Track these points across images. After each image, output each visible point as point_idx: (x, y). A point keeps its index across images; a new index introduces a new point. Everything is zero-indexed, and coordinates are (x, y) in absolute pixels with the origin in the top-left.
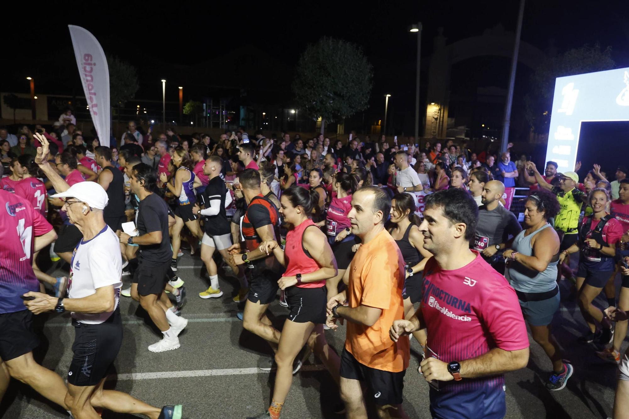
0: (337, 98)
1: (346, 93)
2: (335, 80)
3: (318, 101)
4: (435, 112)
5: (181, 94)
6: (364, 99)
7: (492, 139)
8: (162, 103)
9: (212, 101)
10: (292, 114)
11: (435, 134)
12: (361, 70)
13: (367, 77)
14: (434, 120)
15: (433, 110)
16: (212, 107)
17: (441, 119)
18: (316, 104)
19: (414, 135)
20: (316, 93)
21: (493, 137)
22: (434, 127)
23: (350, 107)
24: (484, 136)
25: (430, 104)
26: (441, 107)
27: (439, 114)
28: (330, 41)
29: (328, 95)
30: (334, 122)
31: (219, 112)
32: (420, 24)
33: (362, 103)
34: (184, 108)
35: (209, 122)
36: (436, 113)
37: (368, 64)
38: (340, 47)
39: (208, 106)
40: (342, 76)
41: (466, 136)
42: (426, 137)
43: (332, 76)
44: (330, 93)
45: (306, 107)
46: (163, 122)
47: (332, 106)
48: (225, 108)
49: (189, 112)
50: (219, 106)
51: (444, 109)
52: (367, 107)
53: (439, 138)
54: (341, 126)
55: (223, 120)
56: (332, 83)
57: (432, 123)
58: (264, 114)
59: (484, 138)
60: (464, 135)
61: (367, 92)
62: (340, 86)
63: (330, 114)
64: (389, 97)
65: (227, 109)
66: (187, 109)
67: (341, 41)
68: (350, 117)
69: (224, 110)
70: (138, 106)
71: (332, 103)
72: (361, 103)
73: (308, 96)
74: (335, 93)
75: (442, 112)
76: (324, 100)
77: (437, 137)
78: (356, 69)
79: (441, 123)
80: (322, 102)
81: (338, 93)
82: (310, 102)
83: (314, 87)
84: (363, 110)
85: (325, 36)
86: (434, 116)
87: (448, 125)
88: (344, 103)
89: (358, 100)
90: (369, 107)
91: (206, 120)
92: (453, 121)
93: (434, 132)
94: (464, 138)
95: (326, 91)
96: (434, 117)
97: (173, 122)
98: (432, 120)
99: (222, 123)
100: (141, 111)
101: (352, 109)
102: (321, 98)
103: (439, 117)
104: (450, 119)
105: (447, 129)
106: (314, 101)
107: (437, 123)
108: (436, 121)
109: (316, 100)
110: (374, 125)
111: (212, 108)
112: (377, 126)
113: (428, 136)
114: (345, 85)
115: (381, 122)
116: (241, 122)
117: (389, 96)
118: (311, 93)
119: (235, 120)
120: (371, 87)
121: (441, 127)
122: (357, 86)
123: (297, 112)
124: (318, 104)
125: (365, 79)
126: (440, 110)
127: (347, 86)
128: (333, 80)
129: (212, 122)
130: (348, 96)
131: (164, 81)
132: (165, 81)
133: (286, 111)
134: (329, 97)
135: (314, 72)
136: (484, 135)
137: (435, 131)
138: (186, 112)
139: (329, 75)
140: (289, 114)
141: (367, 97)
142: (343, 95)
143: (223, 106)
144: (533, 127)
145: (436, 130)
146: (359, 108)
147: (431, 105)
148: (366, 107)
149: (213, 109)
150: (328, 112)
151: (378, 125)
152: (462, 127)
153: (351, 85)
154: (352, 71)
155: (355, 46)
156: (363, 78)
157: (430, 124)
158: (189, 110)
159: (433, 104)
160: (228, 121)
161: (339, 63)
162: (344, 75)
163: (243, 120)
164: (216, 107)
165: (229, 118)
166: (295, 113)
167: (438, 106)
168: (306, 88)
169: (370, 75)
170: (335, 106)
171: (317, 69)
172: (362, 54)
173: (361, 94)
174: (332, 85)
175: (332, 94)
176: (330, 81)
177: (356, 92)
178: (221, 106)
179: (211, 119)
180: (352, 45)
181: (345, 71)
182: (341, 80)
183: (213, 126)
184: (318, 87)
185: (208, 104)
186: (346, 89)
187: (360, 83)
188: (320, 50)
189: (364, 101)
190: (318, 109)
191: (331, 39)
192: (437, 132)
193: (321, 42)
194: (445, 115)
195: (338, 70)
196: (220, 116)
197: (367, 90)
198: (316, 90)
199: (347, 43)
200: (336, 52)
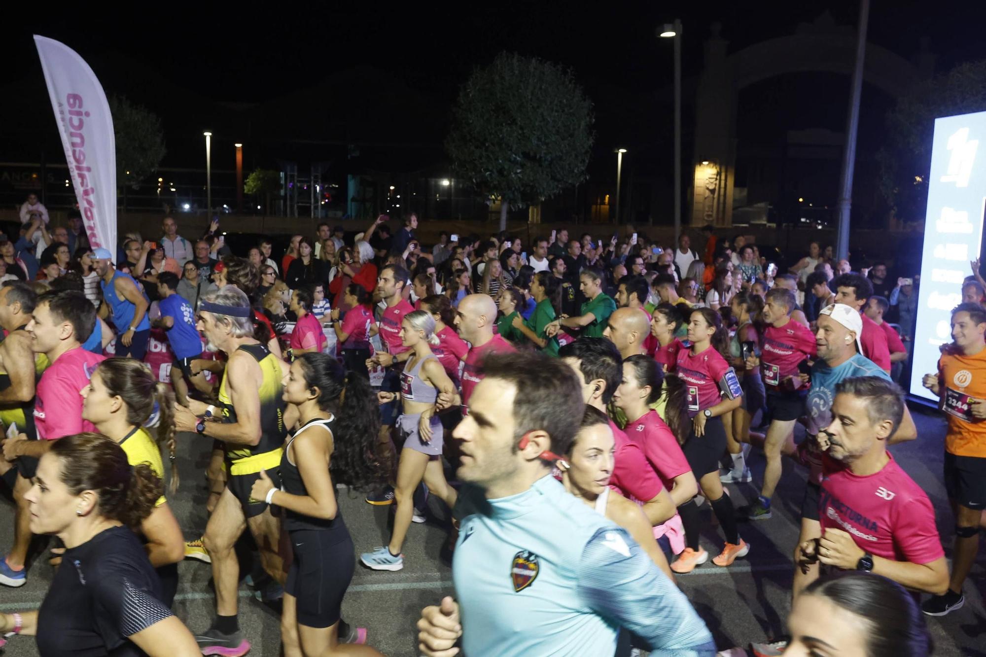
0: (529, 165)
1: (545, 154)
2: (525, 131)
3: (495, 171)
4: (710, 178)
5: (239, 157)
6: (579, 165)
7: (819, 224)
8: (206, 174)
9: (296, 168)
10: (443, 187)
11: (711, 219)
12: (571, 111)
13: (583, 123)
14: (707, 193)
15: (705, 175)
16: (296, 178)
17: (722, 190)
18: (490, 175)
19: (671, 223)
20: (491, 156)
21: (819, 222)
22: (709, 206)
23: (554, 178)
24: (803, 220)
25: (700, 163)
26: (720, 169)
27: (717, 182)
28: (515, 61)
29: (512, 159)
31: (309, 188)
32: (678, 22)
33: (576, 171)
34: (245, 184)
35: (292, 207)
36: (712, 181)
37: (585, 100)
38: (532, 70)
39: (288, 177)
40: (537, 124)
41: (769, 221)
42: (694, 226)
43: (519, 123)
44: (516, 155)
45: (472, 182)
46: (206, 207)
47: (519, 178)
48: (319, 180)
49: (254, 190)
50: (310, 178)
51: (726, 172)
52: (586, 179)
53: (719, 226)
54: (535, 210)
55: (316, 200)
56: (519, 137)
57: (706, 198)
58: (392, 188)
59: (803, 222)
60: (765, 218)
61: (583, 151)
62: (535, 141)
63: (516, 194)
64: (623, 154)
65: (324, 180)
66: (251, 184)
67: (534, 61)
68: (553, 197)
69: (319, 183)
70: (160, 180)
71: (520, 173)
72: (573, 172)
73: (476, 162)
74: (526, 155)
75: (723, 177)
76: (506, 167)
78: (563, 111)
79: (722, 198)
80: (501, 172)
81: (532, 154)
82: (480, 171)
83: (487, 145)
84: (577, 185)
85: (505, 52)
86: (708, 186)
87: (735, 200)
88: (542, 172)
89: (567, 167)
90: (588, 178)
91: (285, 203)
92: (745, 192)
93: (709, 216)
94: (765, 225)
95: (509, 152)
96: (708, 189)
97: (225, 206)
98: (705, 193)
99: (316, 207)
100: (166, 189)
101: (556, 183)
102: (500, 164)
103: (717, 188)
104: (738, 189)
105: (735, 209)
106: (487, 170)
107: (714, 198)
108: (712, 196)
109: (490, 168)
111: (296, 181)
112: (602, 206)
113: (697, 224)
114: (543, 139)
115: (609, 198)
116: (349, 204)
117: (624, 151)
118: (480, 158)
119: (338, 199)
120: (591, 142)
121: (721, 206)
122: (566, 142)
123: (453, 183)
124: (493, 175)
125: (579, 127)
126: (719, 174)
127: (547, 141)
128: (520, 132)
130: (550, 159)
131: (208, 135)
132: (210, 134)
133: (433, 183)
134: (515, 162)
135: (485, 118)
136: (803, 218)
137: (710, 213)
138: (249, 191)
139: (514, 122)
140: (438, 187)
141: (584, 161)
142: (541, 157)
143: (316, 176)
144: (895, 208)
145: (712, 211)
146: (570, 181)
147: (702, 165)
148: (582, 179)
150: (513, 189)
151: (604, 204)
152: (762, 205)
153: (553, 139)
154: (556, 114)
155: (561, 69)
156: (577, 127)
157: (702, 201)
158: (255, 186)
159: (705, 163)
160: (326, 202)
161: (531, 100)
162: (541, 122)
163: (353, 200)
164: (303, 179)
165: (327, 196)
166: (450, 185)
167: (714, 167)
168: (473, 148)
169: (588, 119)
170: (526, 178)
171: (492, 113)
172: (573, 81)
173: (574, 156)
174: (519, 140)
175: (519, 157)
176: (515, 134)
177: (564, 151)
178: (312, 178)
179: (296, 199)
180: (554, 67)
181: (542, 114)
182: (535, 131)
183: (299, 214)
184: (493, 144)
185: (289, 173)
186: (544, 147)
187: (572, 136)
188: (497, 78)
189: (578, 167)
190: (495, 185)
191: (516, 56)
192: (714, 214)
193: (498, 62)
194: (728, 183)
195: (530, 114)
196: (313, 196)
197: (584, 148)
198: (490, 149)
199: (545, 63)
200: (526, 80)
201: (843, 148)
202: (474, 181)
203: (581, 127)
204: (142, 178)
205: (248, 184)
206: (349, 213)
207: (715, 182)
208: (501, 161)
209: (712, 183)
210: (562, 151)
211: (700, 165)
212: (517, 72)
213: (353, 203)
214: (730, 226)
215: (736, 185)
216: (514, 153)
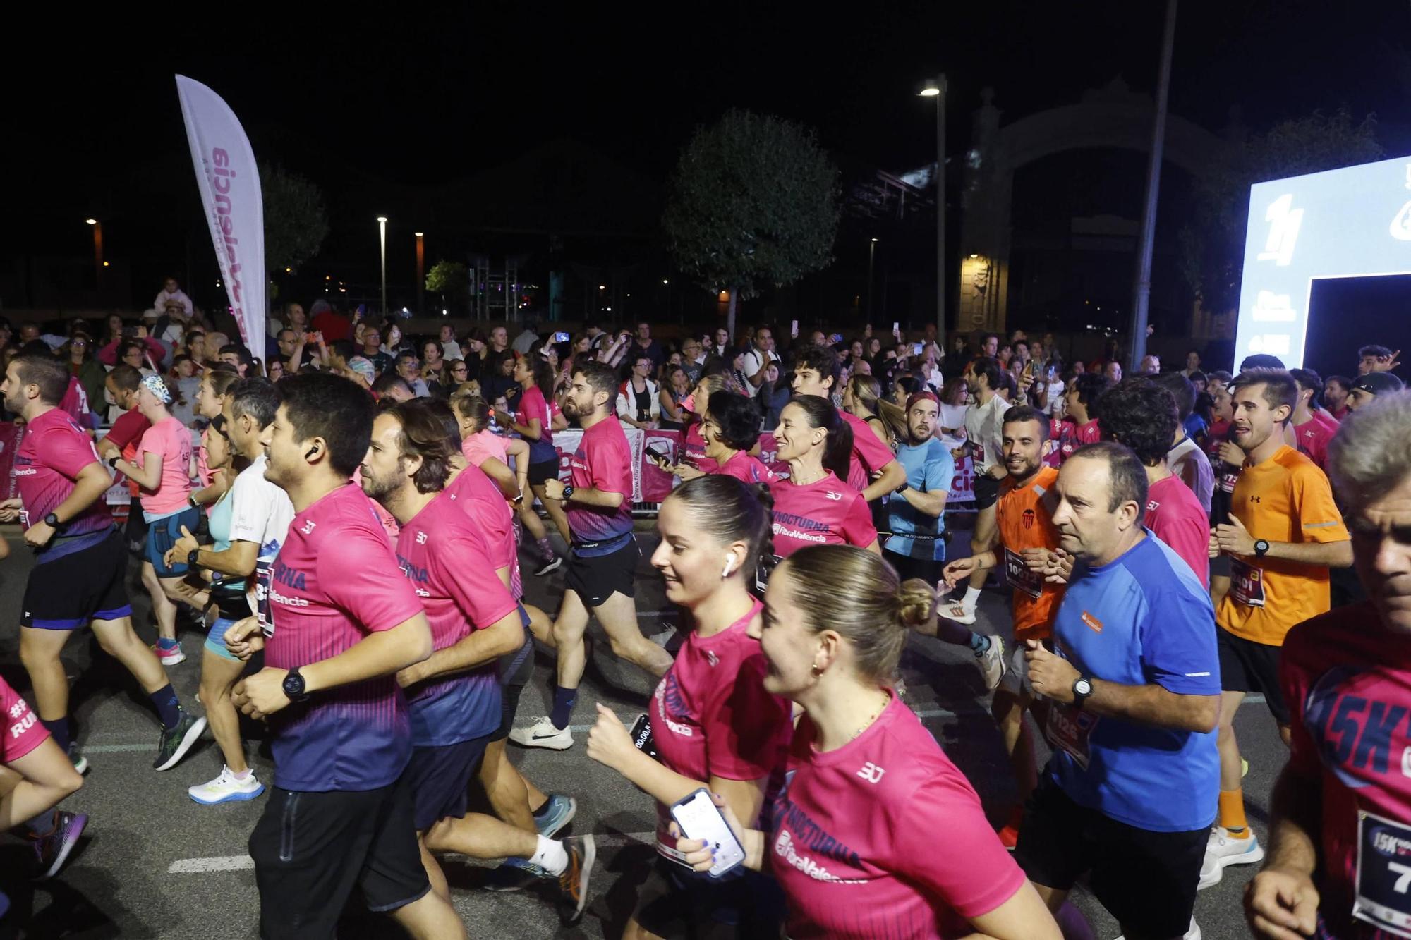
0: (762, 244)
1: (783, 231)
2: (758, 203)
3: (721, 251)
4: (979, 274)
5: (420, 248)
6: (824, 245)
7: (1108, 332)
9: (487, 262)
11: (981, 323)
12: (814, 180)
13: (828, 194)
14: (976, 292)
15: (973, 270)
16: (488, 275)
17: (994, 289)
18: (717, 256)
19: (934, 322)
20: (718, 234)
21: (1109, 329)
22: (979, 308)
23: (792, 261)
24: (1089, 327)
25: (968, 257)
26: (992, 263)
27: (988, 279)
28: (746, 119)
29: (743, 237)
30: (758, 297)
31: (503, 288)
32: (942, 76)
33: (819, 252)
34: (427, 279)
35: (482, 308)
36: (982, 277)
37: (830, 168)
38: (768, 130)
39: (479, 273)
40: (773, 194)
42: (960, 330)
43: (751, 193)
44: (747, 232)
45: (696, 265)
46: (381, 311)
47: (752, 260)
48: (516, 277)
49: (438, 286)
50: (504, 274)
51: (999, 267)
52: (831, 261)
55: (511, 301)
56: (752, 210)
57: (974, 298)
58: (602, 287)
59: (1090, 330)
61: (829, 228)
62: (770, 216)
63: (747, 279)
64: (875, 243)
65: (522, 278)
66: (433, 279)
67: (769, 118)
69: (515, 281)
70: (328, 277)
71: (751, 254)
72: (816, 253)
73: (699, 241)
74: (758, 232)
75: (995, 273)
76: (736, 246)
78: (804, 180)
79: (993, 299)
80: (729, 253)
81: (766, 231)
82: (705, 252)
83: (712, 219)
84: (822, 268)
85: (734, 108)
86: (977, 283)
87: (1008, 302)
88: (779, 252)
89: (809, 246)
90: (834, 260)
91: (475, 305)
93: (977, 318)
95: (739, 229)
96: (976, 286)
97: (404, 309)
98: (973, 292)
99: (511, 310)
100: (334, 289)
101: (796, 267)
102: (728, 243)
103: (988, 286)
104: (1012, 289)
105: (1008, 310)
106: (713, 250)
107: (984, 298)
108: (981, 295)
109: (716, 247)
110: (844, 307)
111: (487, 278)
112: (852, 310)
113: (964, 328)
114: (780, 213)
115: (860, 300)
116: (551, 305)
117: (877, 240)
118: (704, 236)
119: (539, 301)
120: (837, 217)
121: (993, 307)
122: (808, 216)
124: (720, 257)
125: (824, 199)
126: (990, 269)
127: (785, 215)
128: (753, 204)
129: (490, 308)
130: (787, 237)
131: (382, 221)
132: (385, 219)
133: (651, 282)
134: (745, 241)
135: (710, 188)
136: (1089, 324)
137: (979, 315)
138: (431, 287)
139: (745, 192)
140: (657, 287)
141: (829, 240)
142: (777, 236)
143: (511, 273)
145: (982, 313)
147: (970, 259)
148: (827, 261)
149: (490, 278)
150: (744, 273)
153: (792, 214)
154: (796, 183)
155: (801, 129)
156: (820, 198)
157: (969, 301)
158: (439, 281)
159: (974, 256)
160: (523, 306)
161: (766, 165)
162: (777, 192)
163: (555, 301)
164: (496, 276)
165: (526, 298)
167: (985, 262)
168: (695, 223)
169: (834, 189)
170: (759, 260)
171: (719, 182)
172: (816, 144)
173: (816, 234)
174: (751, 213)
175: (751, 234)
176: (747, 206)
177: (805, 228)
178: (507, 274)
179: (487, 299)
180: (794, 126)
181: (779, 183)
182: (770, 203)
184: (721, 220)
185: (479, 269)
186: (782, 223)
187: (814, 209)
188: (725, 139)
189: (822, 247)
190: (722, 269)
191: (748, 113)
192: (984, 318)
193: (726, 120)
194: (1001, 280)
195: (764, 182)
196: (507, 295)
197: (829, 224)
198: (716, 225)
199: (783, 122)
200: (759, 141)
201: (1138, 240)
202: (697, 263)
203: (826, 199)
205: (430, 279)
206: (551, 317)
207: (985, 279)
208: (729, 239)
209: (982, 279)
210: (803, 230)
211: (968, 259)
212: (748, 133)
213: (556, 305)
215: (1010, 284)
216: (744, 230)
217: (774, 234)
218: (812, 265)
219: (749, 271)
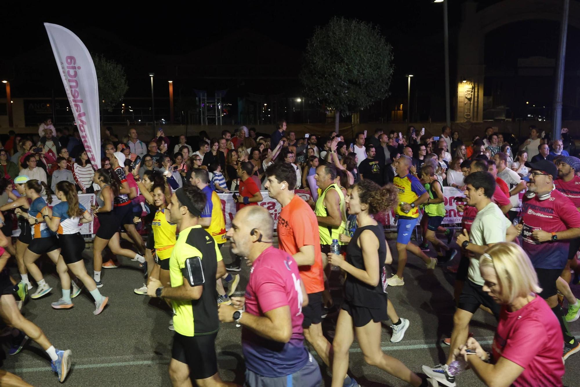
0: (352, 87)
1: (363, 80)
2: (350, 67)
3: (331, 92)
4: (467, 91)
5: (171, 89)
6: (385, 86)
7: (540, 118)
9: (205, 94)
10: (298, 103)
11: (469, 117)
12: (379, 52)
13: (386, 60)
14: (466, 101)
15: (465, 89)
17: (476, 99)
18: (328, 95)
19: (444, 120)
20: (329, 83)
21: (540, 116)
22: (467, 109)
23: (368, 96)
24: (529, 116)
25: (461, 82)
26: (474, 85)
27: (473, 93)
28: (342, 23)
29: (342, 85)
31: (214, 106)
33: (382, 90)
35: (204, 119)
36: (469, 92)
37: (387, 45)
38: (353, 28)
39: (201, 100)
40: (357, 61)
41: (507, 117)
42: (458, 122)
43: (346, 62)
44: (344, 82)
45: (317, 99)
47: (347, 96)
48: (220, 101)
50: (215, 100)
51: (478, 86)
52: (389, 95)
53: (475, 121)
54: (356, 115)
56: (346, 70)
57: (465, 104)
58: (266, 105)
59: (529, 117)
60: (504, 116)
61: (387, 77)
62: (356, 72)
63: (345, 106)
64: (411, 77)
65: (223, 101)
67: (354, 22)
68: (368, 108)
69: (220, 103)
70: (123, 105)
71: (347, 93)
72: (381, 90)
73: (319, 87)
74: (350, 81)
75: (476, 90)
76: (338, 90)
77: (471, 121)
78: (373, 53)
79: (476, 104)
80: (335, 93)
81: (354, 81)
82: (322, 93)
83: (326, 76)
84: (383, 99)
85: (335, 17)
86: (466, 96)
87: (484, 105)
88: (361, 91)
89: (377, 88)
90: (390, 94)
92: (491, 99)
93: (467, 115)
94: (504, 120)
95: (340, 80)
96: (466, 98)
97: (163, 119)
98: (465, 101)
99: (219, 118)
100: (127, 110)
101: (370, 99)
102: (334, 88)
103: (473, 97)
104: (486, 97)
105: (484, 110)
106: (326, 92)
107: (471, 104)
108: (469, 102)
109: (328, 91)
110: (395, 110)
111: (206, 102)
112: (398, 111)
113: (461, 121)
114: (361, 71)
115: (403, 106)
116: (239, 114)
117: (412, 76)
118: (322, 85)
120: (392, 71)
121: (476, 109)
122: (376, 72)
123: (303, 100)
124: (330, 95)
126: (473, 88)
127: (364, 72)
128: (346, 67)
129: (207, 118)
130: (365, 83)
132: (153, 75)
133: (291, 100)
134: (343, 86)
135: (324, 59)
136: (529, 114)
137: (468, 113)
139: (342, 61)
140: (294, 103)
141: (387, 83)
142: (360, 82)
145: (470, 112)
147: (462, 83)
148: (386, 95)
150: (343, 103)
151: (400, 110)
152: (502, 107)
153: (368, 71)
154: (369, 55)
155: (371, 26)
156: (382, 63)
157: (463, 106)
159: (465, 81)
160: (224, 115)
161: (353, 46)
162: (359, 60)
163: (241, 113)
164: (210, 101)
165: (225, 111)
166: (302, 102)
167: (471, 84)
168: (317, 78)
169: (389, 57)
170: (351, 96)
171: (328, 55)
172: (379, 34)
173: (381, 81)
174: (346, 72)
175: (346, 83)
176: (343, 69)
177: (375, 78)
178: (216, 100)
179: (206, 114)
180: (367, 25)
181: (360, 55)
182: (356, 66)
183: (209, 123)
184: (329, 76)
185: (201, 98)
186: (362, 76)
187: (379, 68)
188: (331, 34)
189: (384, 88)
190: (331, 101)
191: (343, 19)
192: (471, 114)
193: (331, 23)
194: (480, 94)
195: (352, 55)
196: (216, 111)
197: (387, 76)
198: (328, 79)
199: (361, 22)
200: (349, 34)
201: (555, 69)
203: (385, 63)
204: (114, 105)
206: (239, 121)
207: (471, 94)
208: (335, 86)
209: (469, 94)
210: (373, 79)
211: (461, 83)
213: (242, 115)
214: (482, 122)
215: (485, 95)
216: (343, 81)
217: (358, 82)
218: (379, 97)
219: (345, 102)
